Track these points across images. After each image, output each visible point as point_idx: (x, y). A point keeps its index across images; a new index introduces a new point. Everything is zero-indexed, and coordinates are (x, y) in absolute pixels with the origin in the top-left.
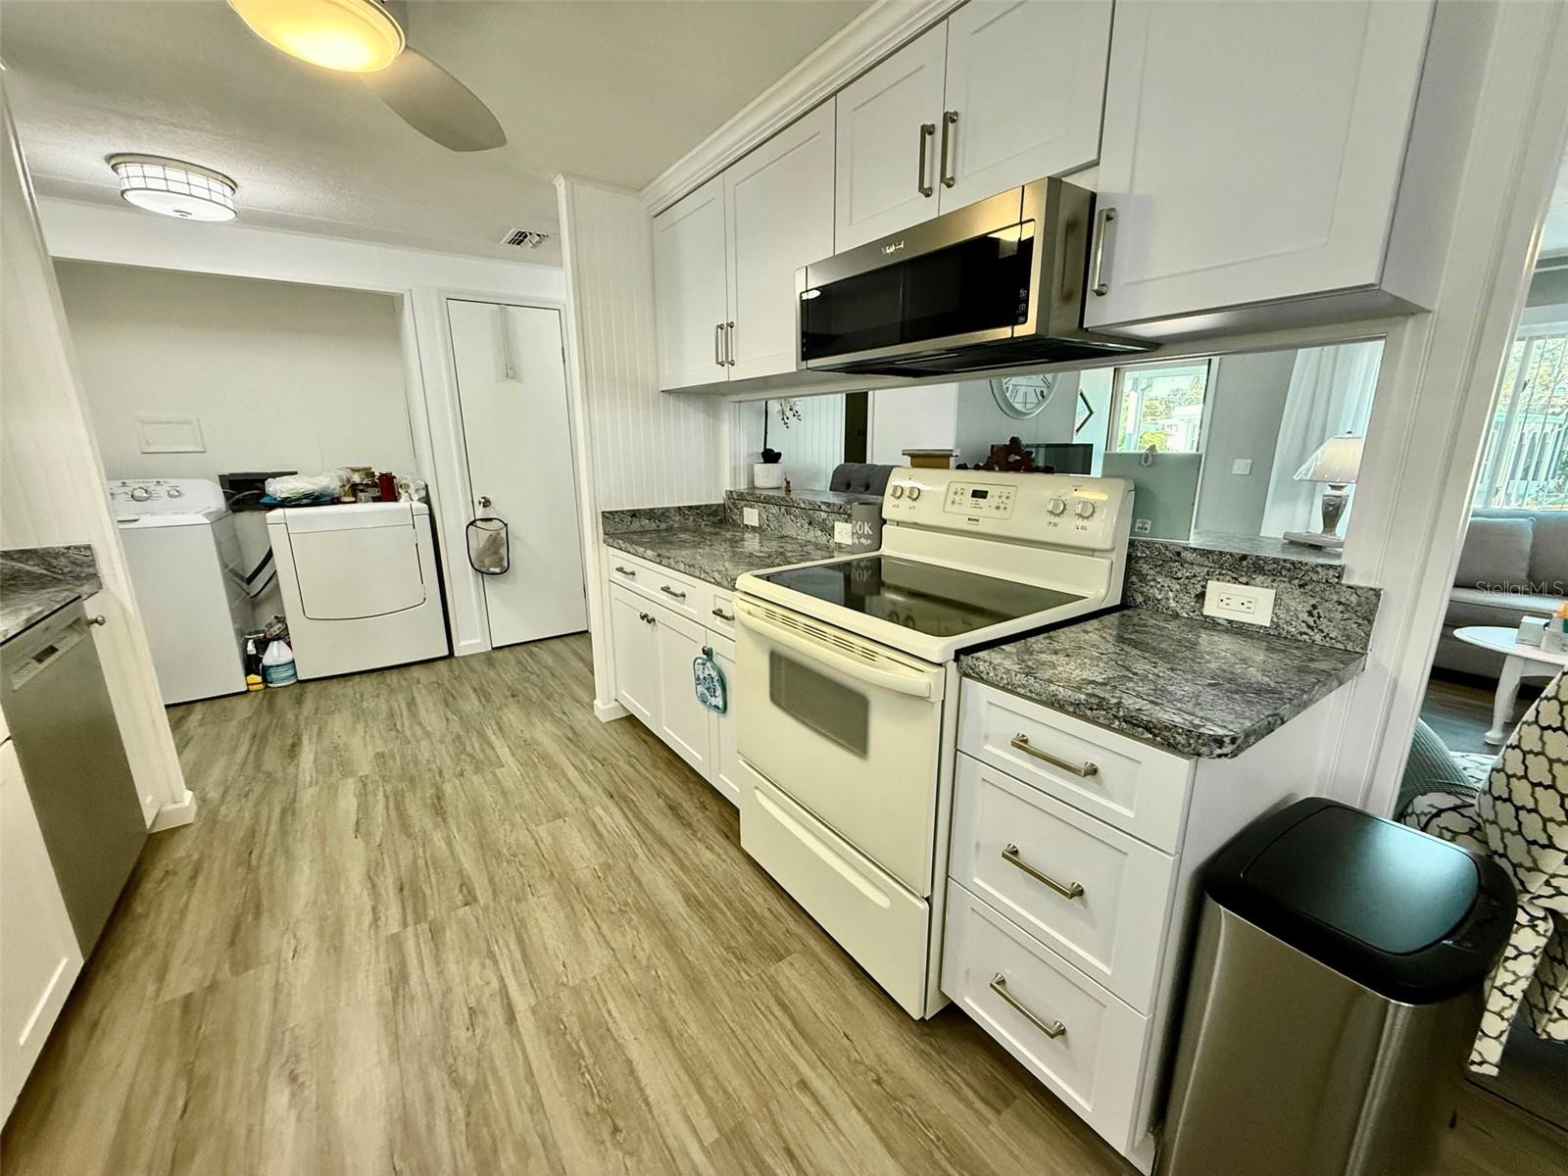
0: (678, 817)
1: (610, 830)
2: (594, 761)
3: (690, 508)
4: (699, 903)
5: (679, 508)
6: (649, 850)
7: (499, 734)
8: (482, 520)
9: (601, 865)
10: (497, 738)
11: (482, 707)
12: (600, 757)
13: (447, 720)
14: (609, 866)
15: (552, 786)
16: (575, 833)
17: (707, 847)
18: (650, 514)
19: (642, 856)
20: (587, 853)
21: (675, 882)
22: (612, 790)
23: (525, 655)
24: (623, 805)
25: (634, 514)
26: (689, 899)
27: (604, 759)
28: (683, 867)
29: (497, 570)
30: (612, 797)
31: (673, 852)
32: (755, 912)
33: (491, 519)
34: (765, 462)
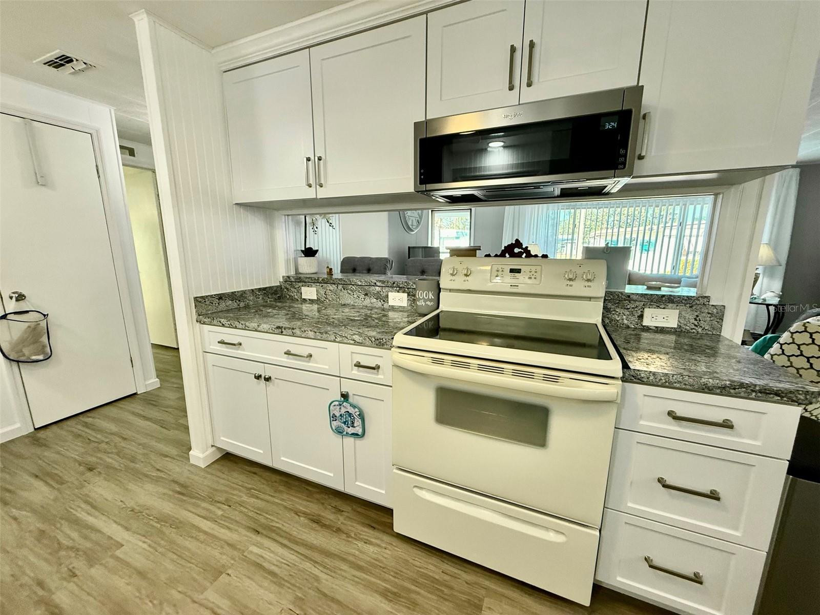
0: (324, 526)
1: (278, 563)
2: (218, 505)
3: (260, 289)
4: (395, 594)
5: (252, 290)
6: (325, 567)
7: (97, 513)
8: (15, 313)
9: (294, 603)
10: (96, 517)
11: (56, 492)
12: (222, 499)
13: (15, 519)
14: (301, 599)
15: (189, 544)
16: (248, 582)
17: (366, 543)
18: (233, 296)
19: (323, 576)
20: (272, 597)
21: (365, 586)
22: (253, 525)
23: (80, 427)
24: (274, 535)
25: (221, 297)
26: (385, 594)
27: (227, 500)
28: (360, 568)
29: (41, 357)
30: (259, 533)
31: (344, 560)
32: (437, 580)
33: (27, 312)
34: (305, 256)
